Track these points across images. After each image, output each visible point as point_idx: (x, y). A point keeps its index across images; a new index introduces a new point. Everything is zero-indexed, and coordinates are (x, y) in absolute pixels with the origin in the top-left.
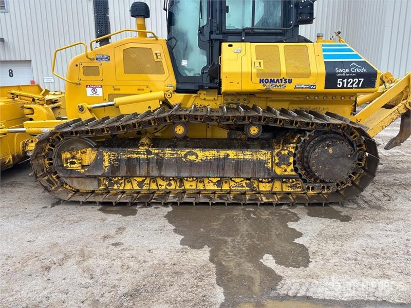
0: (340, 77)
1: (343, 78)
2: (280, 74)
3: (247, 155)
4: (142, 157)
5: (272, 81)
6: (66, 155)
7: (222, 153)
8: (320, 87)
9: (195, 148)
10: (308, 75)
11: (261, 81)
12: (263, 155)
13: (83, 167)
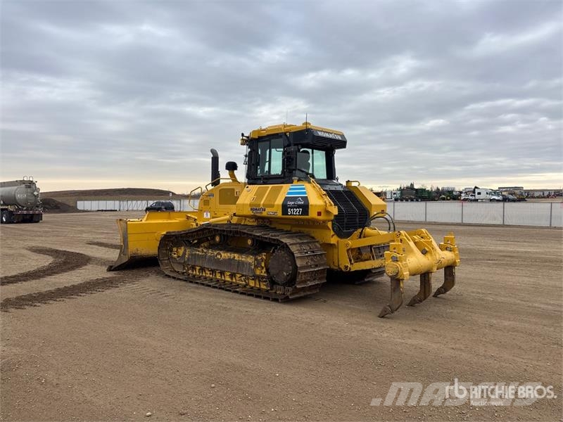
0: (289, 207)
1: (291, 208)
2: (260, 205)
3: (243, 258)
4: (200, 253)
5: (256, 209)
6: (175, 249)
7: (232, 255)
8: (280, 214)
9: (221, 250)
10: (272, 206)
11: (251, 209)
12: (250, 259)
13: (178, 257)
